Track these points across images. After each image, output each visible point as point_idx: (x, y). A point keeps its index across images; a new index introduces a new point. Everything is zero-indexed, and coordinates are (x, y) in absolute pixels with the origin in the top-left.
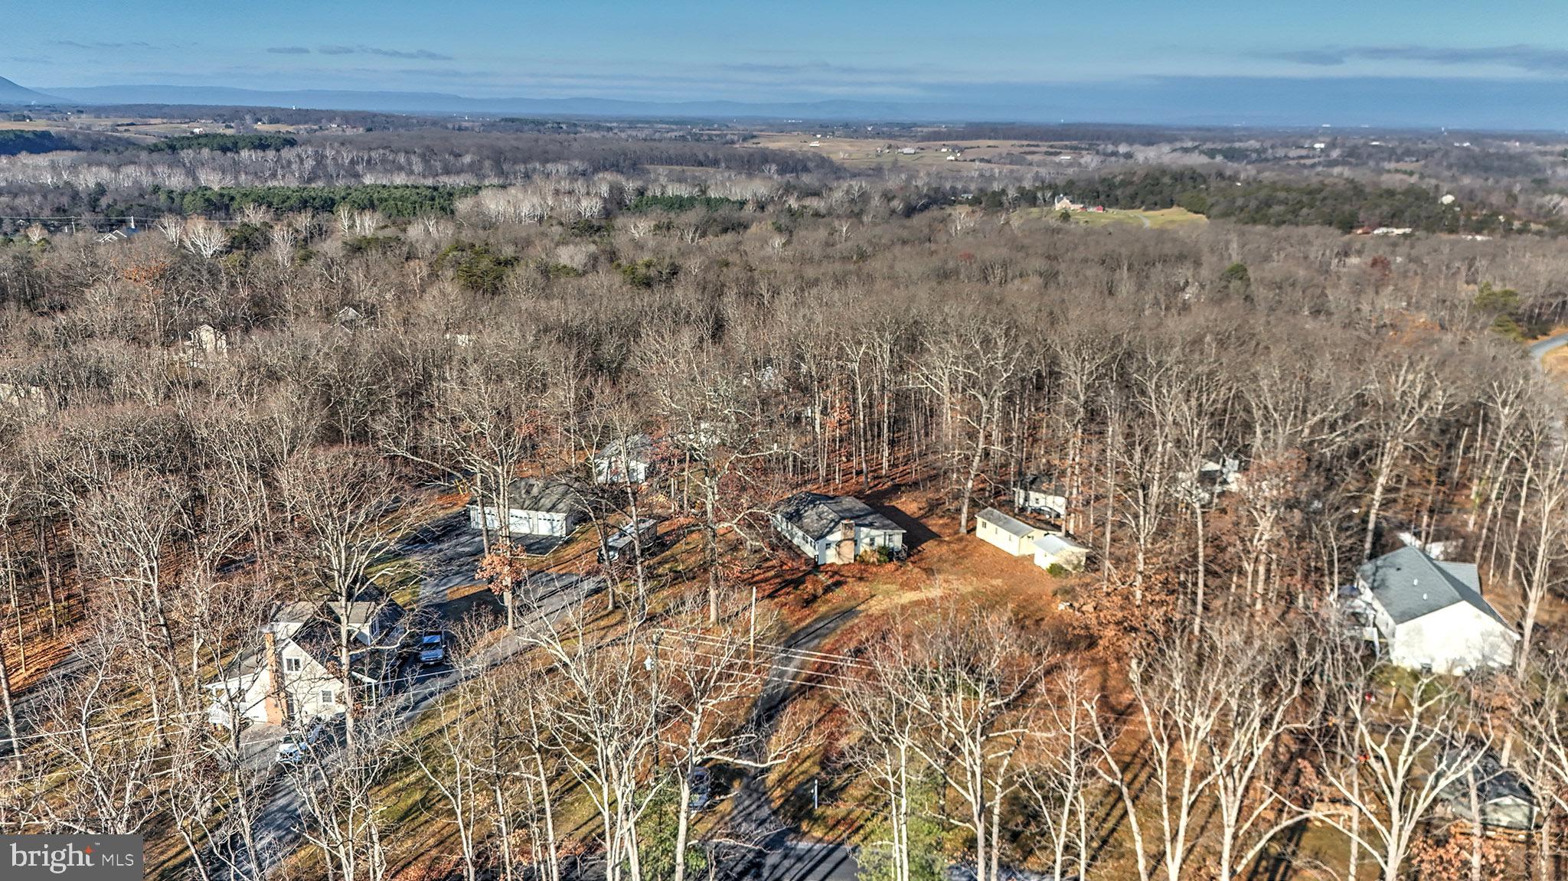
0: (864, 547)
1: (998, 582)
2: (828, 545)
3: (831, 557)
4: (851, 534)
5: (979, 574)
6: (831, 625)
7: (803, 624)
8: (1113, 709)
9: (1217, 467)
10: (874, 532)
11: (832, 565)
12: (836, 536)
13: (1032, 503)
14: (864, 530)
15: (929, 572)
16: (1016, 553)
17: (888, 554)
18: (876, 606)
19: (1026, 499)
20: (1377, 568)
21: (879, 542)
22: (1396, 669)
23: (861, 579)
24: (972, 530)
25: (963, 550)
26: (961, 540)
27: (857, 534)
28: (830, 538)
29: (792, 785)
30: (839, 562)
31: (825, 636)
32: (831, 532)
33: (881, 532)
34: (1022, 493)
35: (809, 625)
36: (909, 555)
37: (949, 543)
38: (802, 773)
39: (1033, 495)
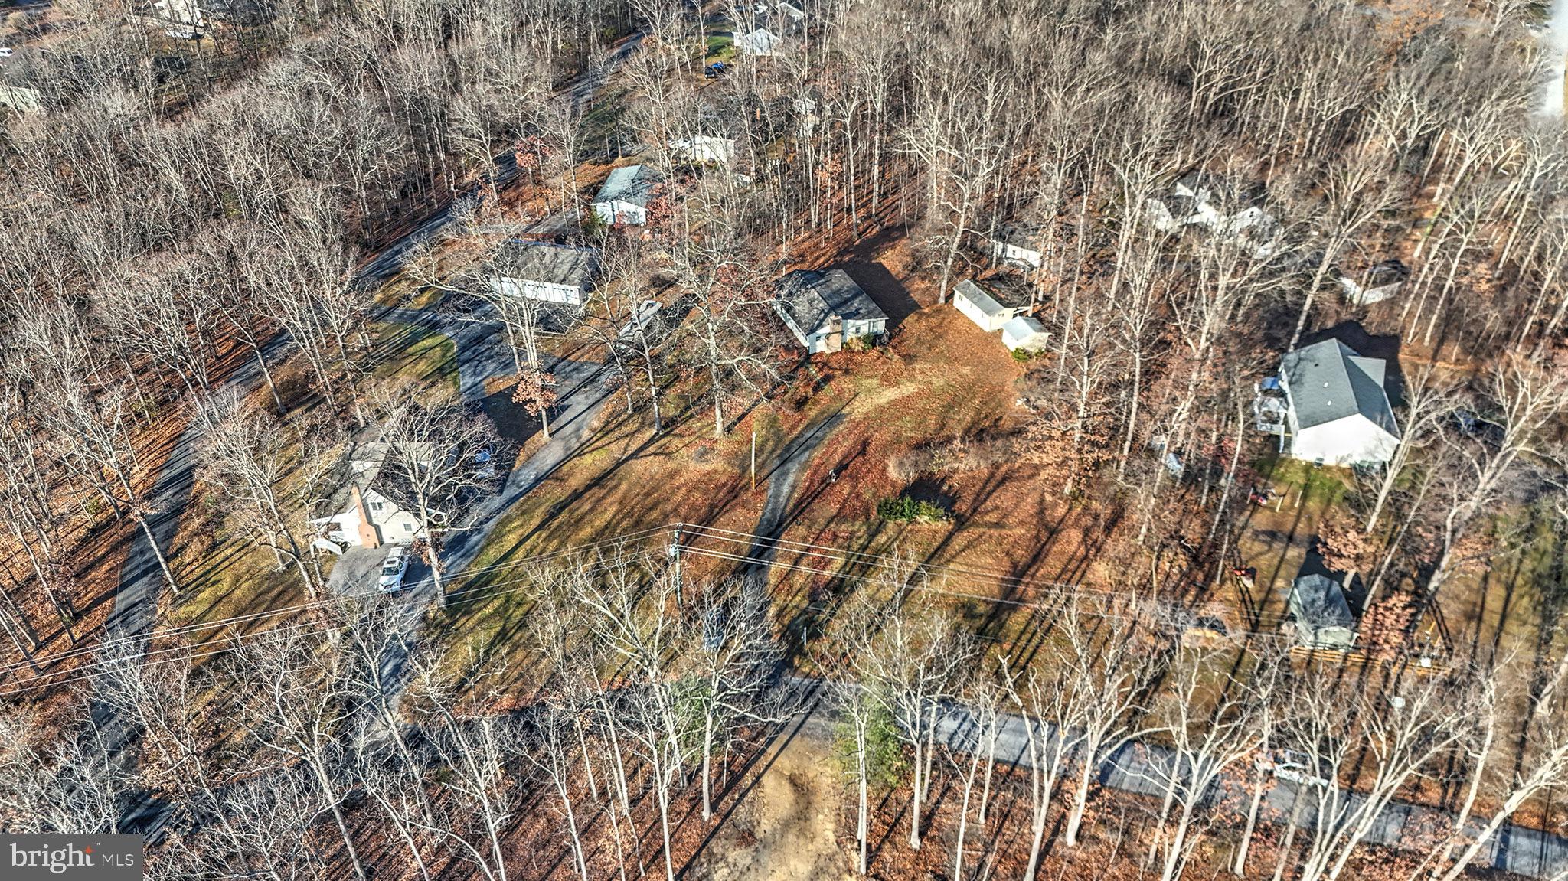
0: (850, 335)
1: (966, 370)
2: (818, 338)
3: (821, 347)
4: (839, 328)
5: (952, 359)
6: (819, 434)
7: (796, 433)
8: (1046, 526)
9: (1191, 194)
10: (859, 322)
11: (822, 353)
12: (826, 330)
13: (1009, 254)
14: (851, 322)
15: (909, 358)
16: (987, 329)
17: (873, 340)
18: (859, 409)
19: (1004, 250)
20: (1300, 359)
21: (864, 330)
22: (1292, 461)
23: (847, 372)
24: (949, 297)
25: (939, 326)
26: (939, 311)
27: (844, 326)
28: (820, 332)
29: (786, 621)
30: (828, 352)
31: (814, 447)
32: (820, 326)
33: (866, 321)
34: (1001, 245)
35: (801, 434)
36: (891, 337)
37: (929, 316)
38: (795, 607)
39: (1010, 248)
